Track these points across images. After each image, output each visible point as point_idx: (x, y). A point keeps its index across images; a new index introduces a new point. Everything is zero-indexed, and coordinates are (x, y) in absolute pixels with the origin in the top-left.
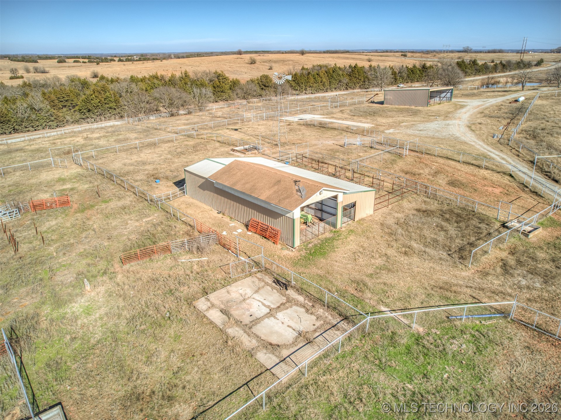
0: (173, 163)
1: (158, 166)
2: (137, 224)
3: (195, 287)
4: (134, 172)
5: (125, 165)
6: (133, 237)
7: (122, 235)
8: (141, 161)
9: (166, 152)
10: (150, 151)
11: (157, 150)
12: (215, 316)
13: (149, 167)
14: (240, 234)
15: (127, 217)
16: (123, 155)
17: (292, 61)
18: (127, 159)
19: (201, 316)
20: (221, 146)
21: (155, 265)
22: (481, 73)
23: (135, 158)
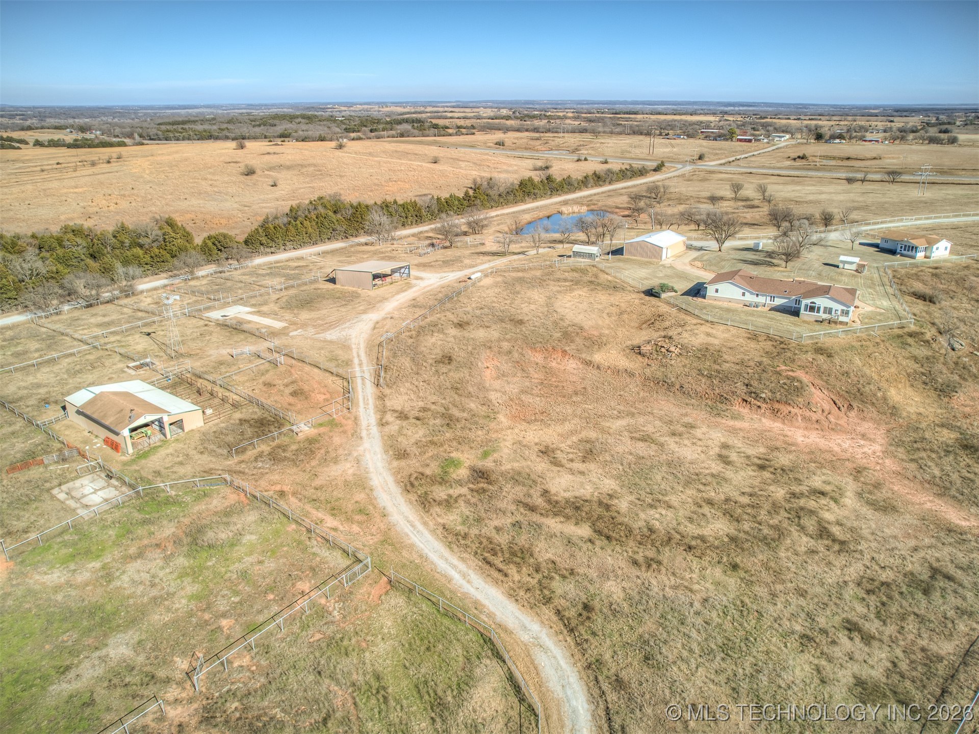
0: (67, 384)
1: (51, 389)
2: (23, 445)
3: (56, 482)
4: (29, 396)
5: (19, 388)
6: (18, 455)
7: (9, 455)
8: (36, 384)
9: (64, 371)
10: (48, 370)
11: (56, 368)
12: (62, 496)
13: (42, 391)
14: (98, 448)
15: (15, 440)
16: (18, 375)
17: (315, 165)
18: (22, 380)
19: (53, 497)
20: (120, 361)
21: (31, 472)
22: (560, 192)
23: (31, 379)
